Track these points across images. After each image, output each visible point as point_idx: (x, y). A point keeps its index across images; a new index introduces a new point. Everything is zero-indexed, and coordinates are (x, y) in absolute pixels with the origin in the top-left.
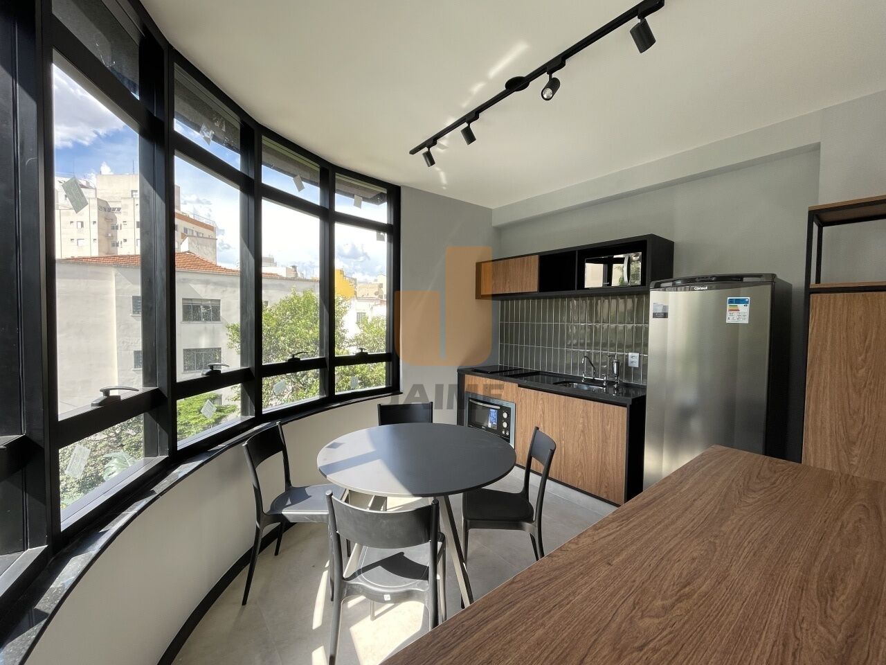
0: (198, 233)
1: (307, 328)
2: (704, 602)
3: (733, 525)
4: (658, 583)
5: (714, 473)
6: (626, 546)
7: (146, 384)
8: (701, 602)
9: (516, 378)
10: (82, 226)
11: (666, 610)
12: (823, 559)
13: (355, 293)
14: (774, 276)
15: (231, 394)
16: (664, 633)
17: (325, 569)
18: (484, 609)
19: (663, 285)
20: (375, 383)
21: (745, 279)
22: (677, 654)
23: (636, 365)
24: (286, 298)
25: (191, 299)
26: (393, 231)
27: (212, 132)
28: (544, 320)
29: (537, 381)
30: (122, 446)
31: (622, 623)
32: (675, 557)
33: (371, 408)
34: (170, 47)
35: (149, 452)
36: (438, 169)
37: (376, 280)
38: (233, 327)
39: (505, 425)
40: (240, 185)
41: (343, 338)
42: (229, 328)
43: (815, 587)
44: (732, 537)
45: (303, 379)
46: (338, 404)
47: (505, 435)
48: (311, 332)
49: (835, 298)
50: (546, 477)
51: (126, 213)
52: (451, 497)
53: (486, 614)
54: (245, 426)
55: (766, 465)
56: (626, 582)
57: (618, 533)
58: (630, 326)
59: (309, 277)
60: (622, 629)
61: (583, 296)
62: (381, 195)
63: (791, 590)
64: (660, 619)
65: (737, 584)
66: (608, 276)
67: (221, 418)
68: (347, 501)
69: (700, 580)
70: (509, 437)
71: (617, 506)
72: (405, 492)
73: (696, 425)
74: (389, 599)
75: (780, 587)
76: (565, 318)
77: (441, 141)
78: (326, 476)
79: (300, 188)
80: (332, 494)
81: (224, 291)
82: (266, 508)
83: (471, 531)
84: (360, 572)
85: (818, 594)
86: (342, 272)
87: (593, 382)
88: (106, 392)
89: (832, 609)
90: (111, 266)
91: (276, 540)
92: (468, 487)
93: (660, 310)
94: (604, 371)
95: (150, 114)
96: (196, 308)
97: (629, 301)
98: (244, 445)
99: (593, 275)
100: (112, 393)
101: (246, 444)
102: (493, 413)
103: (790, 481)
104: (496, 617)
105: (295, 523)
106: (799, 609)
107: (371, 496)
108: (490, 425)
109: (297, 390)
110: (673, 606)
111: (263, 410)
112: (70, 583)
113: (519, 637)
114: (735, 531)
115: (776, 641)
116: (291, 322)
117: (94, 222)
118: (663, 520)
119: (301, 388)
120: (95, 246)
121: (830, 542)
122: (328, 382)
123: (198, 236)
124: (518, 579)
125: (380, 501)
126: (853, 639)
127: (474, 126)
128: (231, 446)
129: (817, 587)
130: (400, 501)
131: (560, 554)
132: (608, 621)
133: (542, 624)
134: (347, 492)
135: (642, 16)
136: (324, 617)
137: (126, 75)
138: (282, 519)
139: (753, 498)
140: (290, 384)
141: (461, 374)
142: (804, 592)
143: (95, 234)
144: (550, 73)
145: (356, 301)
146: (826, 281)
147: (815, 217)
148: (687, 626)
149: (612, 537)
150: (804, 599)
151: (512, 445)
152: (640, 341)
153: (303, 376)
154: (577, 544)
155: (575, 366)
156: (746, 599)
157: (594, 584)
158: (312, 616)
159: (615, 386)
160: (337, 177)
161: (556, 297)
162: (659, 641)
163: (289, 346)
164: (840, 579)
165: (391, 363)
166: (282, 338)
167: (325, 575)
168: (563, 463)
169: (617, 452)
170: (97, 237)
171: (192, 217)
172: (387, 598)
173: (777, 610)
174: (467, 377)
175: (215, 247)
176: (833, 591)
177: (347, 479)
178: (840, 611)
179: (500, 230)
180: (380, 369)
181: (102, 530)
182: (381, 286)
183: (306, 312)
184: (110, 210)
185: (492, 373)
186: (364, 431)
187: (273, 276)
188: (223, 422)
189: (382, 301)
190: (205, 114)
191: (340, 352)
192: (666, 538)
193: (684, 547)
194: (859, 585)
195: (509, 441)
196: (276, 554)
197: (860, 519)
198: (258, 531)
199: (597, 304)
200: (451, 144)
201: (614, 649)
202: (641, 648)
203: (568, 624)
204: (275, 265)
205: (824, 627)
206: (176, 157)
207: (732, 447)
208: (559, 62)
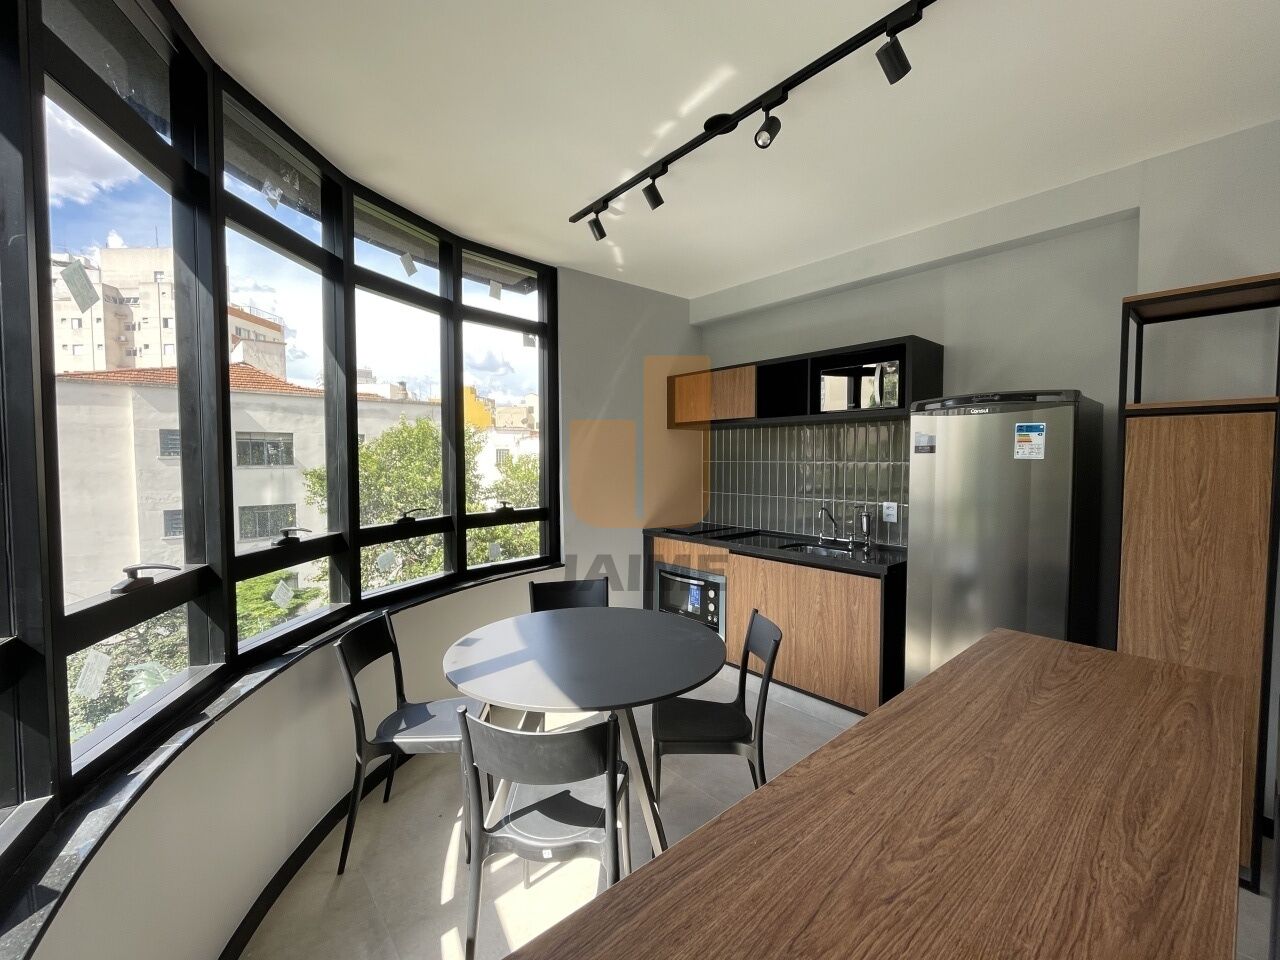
0: (257, 335)
1: (423, 474)
2: (975, 837)
3: (1018, 736)
4: (916, 814)
5: (995, 666)
6: (874, 768)
7: (189, 559)
8: (972, 837)
9: (727, 540)
10: (80, 325)
11: (924, 849)
12: (1133, 776)
13: (494, 421)
14: (1077, 393)
15: (313, 574)
16: (922, 880)
17: (457, 819)
18: (681, 858)
19: (928, 407)
20: (524, 551)
21: (1039, 398)
22: (937, 906)
23: (894, 519)
24: (391, 429)
25: (249, 433)
26: (547, 332)
27: (279, 191)
28: (765, 458)
29: (756, 543)
30: (149, 652)
31: (865, 869)
32: (939, 780)
33: (519, 588)
34: (216, 67)
35: (197, 658)
36: (610, 243)
37: (523, 402)
38: (313, 474)
39: (711, 607)
40: (323, 269)
41: (476, 487)
42: (306, 475)
43: (1121, 813)
44: (1015, 751)
45: (419, 548)
46: (472, 583)
47: (712, 622)
48: (429, 479)
49: (1158, 423)
50: (768, 678)
51: (147, 307)
52: (635, 710)
53: (684, 863)
54: (336, 618)
55: (1065, 654)
56: (873, 814)
57: (862, 751)
58: (884, 465)
59: (424, 399)
60: (866, 876)
61: (819, 424)
62: (529, 280)
63: (1090, 817)
64: (916, 862)
65: (1020, 813)
66: (855, 394)
67: (298, 607)
68: (487, 720)
69: (969, 811)
70: (717, 624)
71: (864, 714)
72: (568, 704)
73: (975, 602)
74: (551, 856)
75: (1076, 814)
76: (795, 454)
77: (614, 204)
78: (456, 686)
79: (411, 271)
80: (466, 711)
81: (298, 420)
82: (371, 735)
83: (665, 758)
84: (507, 820)
85: (1124, 820)
86: (473, 390)
87: (835, 544)
88: (132, 573)
89: (1140, 839)
90: (126, 384)
91: (384, 782)
92: (661, 695)
93: (924, 442)
94: (849, 528)
95: (188, 167)
96: (258, 446)
97: (883, 430)
98: (335, 645)
99: (834, 392)
100: (140, 574)
101: (339, 642)
102: (695, 593)
103: (1096, 675)
104: (698, 867)
105: (411, 756)
106: (1099, 841)
107: (522, 712)
108: (690, 608)
109: (411, 564)
110: (933, 844)
111: (362, 594)
112: (90, 848)
113: (729, 893)
114: (1021, 743)
115: (1067, 884)
116: (399, 464)
117: (99, 320)
118: (924, 732)
119: (416, 560)
120: (101, 354)
121: (1144, 753)
122: (457, 552)
123: (257, 340)
124: (726, 816)
125: (535, 719)
126: (1166, 877)
127: (661, 183)
128: (316, 647)
129: (1124, 812)
130: (565, 718)
131: (784, 781)
132: (847, 866)
133: (759, 875)
134: (488, 708)
135: (892, 33)
136: (457, 886)
137: (151, 108)
138: (394, 749)
139: (1047, 698)
140: (399, 555)
141: (649, 536)
142: (1107, 820)
143: (100, 338)
144: (767, 110)
145: (494, 432)
146: (1147, 401)
147: (1131, 312)
148: (952, 869)
149: (853, 758)
150: (1105, 829)
151: (722, 636)
152: (897, 486)
153: (418, 543)
154: (807, 767)
155: (809, 521)
156: (1030, 832)
157: (829, 819)
158: (440, 885)
159: (865, 549)
160: (463, 255)
161: (782, 425)
162: (915, 889)
163: (397, 499)
164: (1153, 800)
165: (547, 522)
166: (387, 489)
167: (458, 827)
168: (793, 658)
169: (869, 640)
170: (103, 342)
171: (247, 310)
172: (547, 854)
173: (1071, 844)
174: (658, 541)
175: (282, 355)
176: (1144, 817)
177: (486, 690)
178: (1152, 841)
179: (700, 329)
180: (532, 531)
181: (132, 772)
182: (530, 410)
183: (421, 450)
184: (122, 301)
185: (692, 534)
186: (509, 622)
187: (372, 398)
188: (301, 612)
189: (532, 433)
190: (267, 165)
191: (472, 508)
192: (928, 755)
193: (950, 767)
194: (1177, 808)
195: (717, 630)
196: (386, 799)
197: (1185, 723)
198: (359, 766)
199: (839, 435)
200: (628, 209)
201: (854, 903)
202: (889, 901)
203: (794, 873)
204: (374, 380)
205: (1130, 863)
206: (227, 229)
207: (1023, 630)
208: (777, 95)
